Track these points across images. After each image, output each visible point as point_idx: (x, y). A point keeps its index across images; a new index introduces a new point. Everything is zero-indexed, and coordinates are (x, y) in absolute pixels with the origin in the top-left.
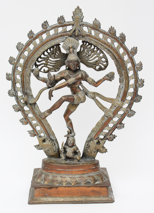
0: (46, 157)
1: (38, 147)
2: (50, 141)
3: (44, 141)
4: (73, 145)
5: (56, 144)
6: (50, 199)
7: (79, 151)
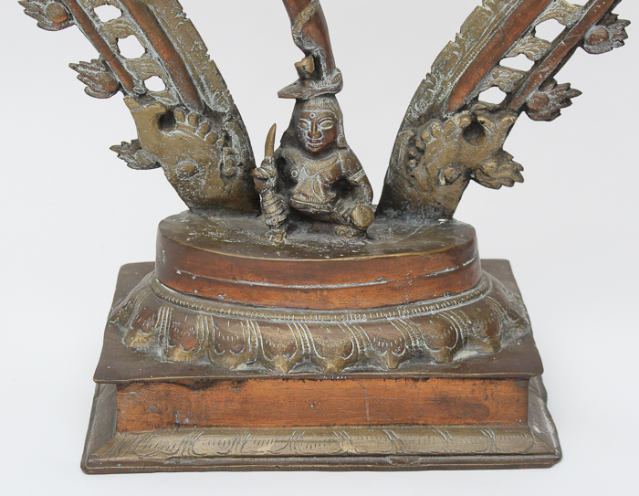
0: (180, 207)
1: (131, 153)
2: (198, 119)
3: (166, 120)
4: (332, 142)
5: (235, 139)
6: (205, 444)
7: (365, 179)
